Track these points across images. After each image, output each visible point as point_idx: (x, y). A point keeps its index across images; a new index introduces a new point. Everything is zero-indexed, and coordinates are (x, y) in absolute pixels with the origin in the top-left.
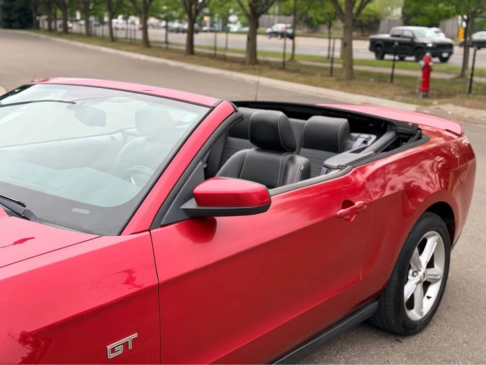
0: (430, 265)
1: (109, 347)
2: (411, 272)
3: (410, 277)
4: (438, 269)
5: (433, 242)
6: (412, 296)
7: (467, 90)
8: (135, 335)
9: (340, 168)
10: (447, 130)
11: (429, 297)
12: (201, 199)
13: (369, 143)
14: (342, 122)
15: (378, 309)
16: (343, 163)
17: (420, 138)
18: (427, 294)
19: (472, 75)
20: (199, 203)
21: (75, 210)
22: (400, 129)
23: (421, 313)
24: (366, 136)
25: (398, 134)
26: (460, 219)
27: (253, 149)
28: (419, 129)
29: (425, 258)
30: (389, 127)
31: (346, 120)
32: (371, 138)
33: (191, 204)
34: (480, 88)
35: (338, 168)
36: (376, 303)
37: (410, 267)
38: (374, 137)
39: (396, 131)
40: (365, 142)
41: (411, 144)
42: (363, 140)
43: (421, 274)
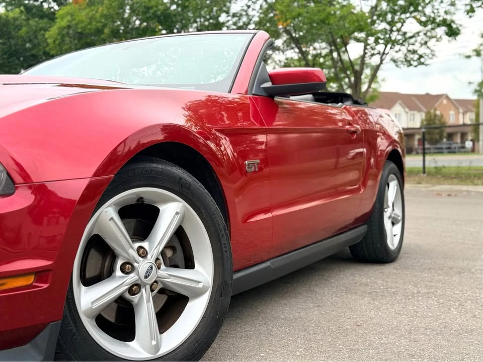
1: (247, 162)
5: (393, 186)
8: (258, 161)
11: (395, 236)
23: (393, 245)
33: (267, 85)
36: (366, 226)
43: (390, 210)
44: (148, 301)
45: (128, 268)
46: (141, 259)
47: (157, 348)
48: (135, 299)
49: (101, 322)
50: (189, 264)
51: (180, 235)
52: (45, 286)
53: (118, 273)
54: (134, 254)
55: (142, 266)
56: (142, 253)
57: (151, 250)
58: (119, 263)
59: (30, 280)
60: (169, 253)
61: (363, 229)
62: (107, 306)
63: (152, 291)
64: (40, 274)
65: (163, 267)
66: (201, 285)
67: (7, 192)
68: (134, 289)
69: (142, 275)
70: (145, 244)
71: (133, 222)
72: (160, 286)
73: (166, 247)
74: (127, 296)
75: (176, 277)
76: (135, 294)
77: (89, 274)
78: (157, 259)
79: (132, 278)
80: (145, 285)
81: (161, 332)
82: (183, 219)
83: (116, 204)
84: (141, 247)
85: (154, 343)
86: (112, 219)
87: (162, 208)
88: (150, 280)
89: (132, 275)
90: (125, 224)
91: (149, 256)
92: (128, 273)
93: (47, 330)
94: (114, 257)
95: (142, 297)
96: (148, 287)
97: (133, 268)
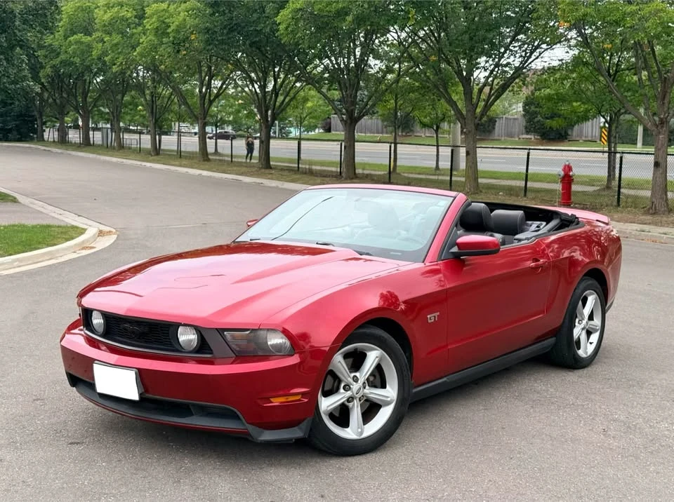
0: (591, 318)
1: (429, 316)
2: (577, 320)
3: (577, 324)
4: (597, 322)
5: (592, 300)
6: (579, 337)
7: (615, 203)
8: (438, 313)
9: (528, 239)
10: (597, 221)
11: (591, 343)
12: (460, 246)
13: (541, 227)
14: (520, 213)
15: (555, 344)
16: (529, 236)
17: (578, 224)
18: (590, 341)
19: (619, 187)
20: (459, 248)
21: (392, 253)
22: (563, 217)
23: (586, 353)
24: (539, 223)
25: (562, 220)
26: (612, 287)
27: (461, 231)
28: (577, 218)
29: (587, 311)
30: (555, 216)
31: (522, 212)
32: (542, 224)
33: (455, 249)
34: (629, 200)
35: (525, 239)
36: (554, 339)
37: (576, 317)
38: (544, 223)
39: (561, 219)
40: (538, 227)
41: (573, 227)
42: (536, 225)
43: (584, 322)
44: (357, 407)
45: (347, 388)
46: (355, 383)
47: (361, 433)
48: (350, 405)
49: (331, 416)
50: (383, 386)
51: (379, 368)
52: (306, 400)
53: (342, 390)
54: (351, 380)
55: (355, 387)
56: (356, 379)
57: (360, 377)
58: (342, 385)
59: (298, 397)
60: (372, 379)
61: (552, 340)
62: (335, 409)
63: (360, 401)
64: (303, 394)
65: (367, 387)
66: (389, 399)
67: (290, 354)
68: (350, 399)
69: (355, 392)
70: (357, 374)
71: (350, 360)
72: (365, 398)
73: (370, 375)
74: (346, 403)
75: (375, 394)
76: (350, 402)
77: (326, 389)
78: (364, 383)
79: (349, 394)
80: (356, 398)
81: (364, 424)
82: (380, 360)
83: (341, 353)
84: (355, 376)
85: (360, 430)
86: (340, 362)
87: (368, 354)
88: (358, 396)
89: (349, 392)
90: (346, 362)
91: (359, 382)
92: (347, 391)
93: (306, 421)
94: (340, 381)
95: (354, 405)
96: (358, 399)
97: (350, 388)
